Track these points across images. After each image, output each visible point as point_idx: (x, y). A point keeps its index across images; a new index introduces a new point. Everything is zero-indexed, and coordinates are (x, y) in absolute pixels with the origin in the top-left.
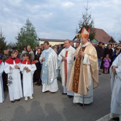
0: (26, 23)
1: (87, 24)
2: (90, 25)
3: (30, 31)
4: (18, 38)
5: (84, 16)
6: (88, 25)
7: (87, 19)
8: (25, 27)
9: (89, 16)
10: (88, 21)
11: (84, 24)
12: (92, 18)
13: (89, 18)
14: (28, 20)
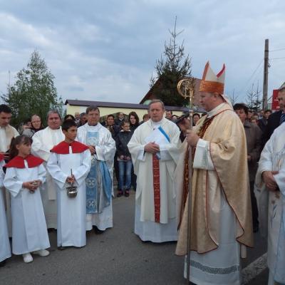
0: (30, 62)
1: (174, 67)
2: (182, 69)
3: (38, 81)
4: (8, 99)
5: (167, 50)
6: (178, 69)
7: (174, 56)
8: (28, 72)
9: (181, 50)
10: (178, 62)
11: (167, 66)
12: (186, 55)
13: (180, 55)
14: (36, 55)
